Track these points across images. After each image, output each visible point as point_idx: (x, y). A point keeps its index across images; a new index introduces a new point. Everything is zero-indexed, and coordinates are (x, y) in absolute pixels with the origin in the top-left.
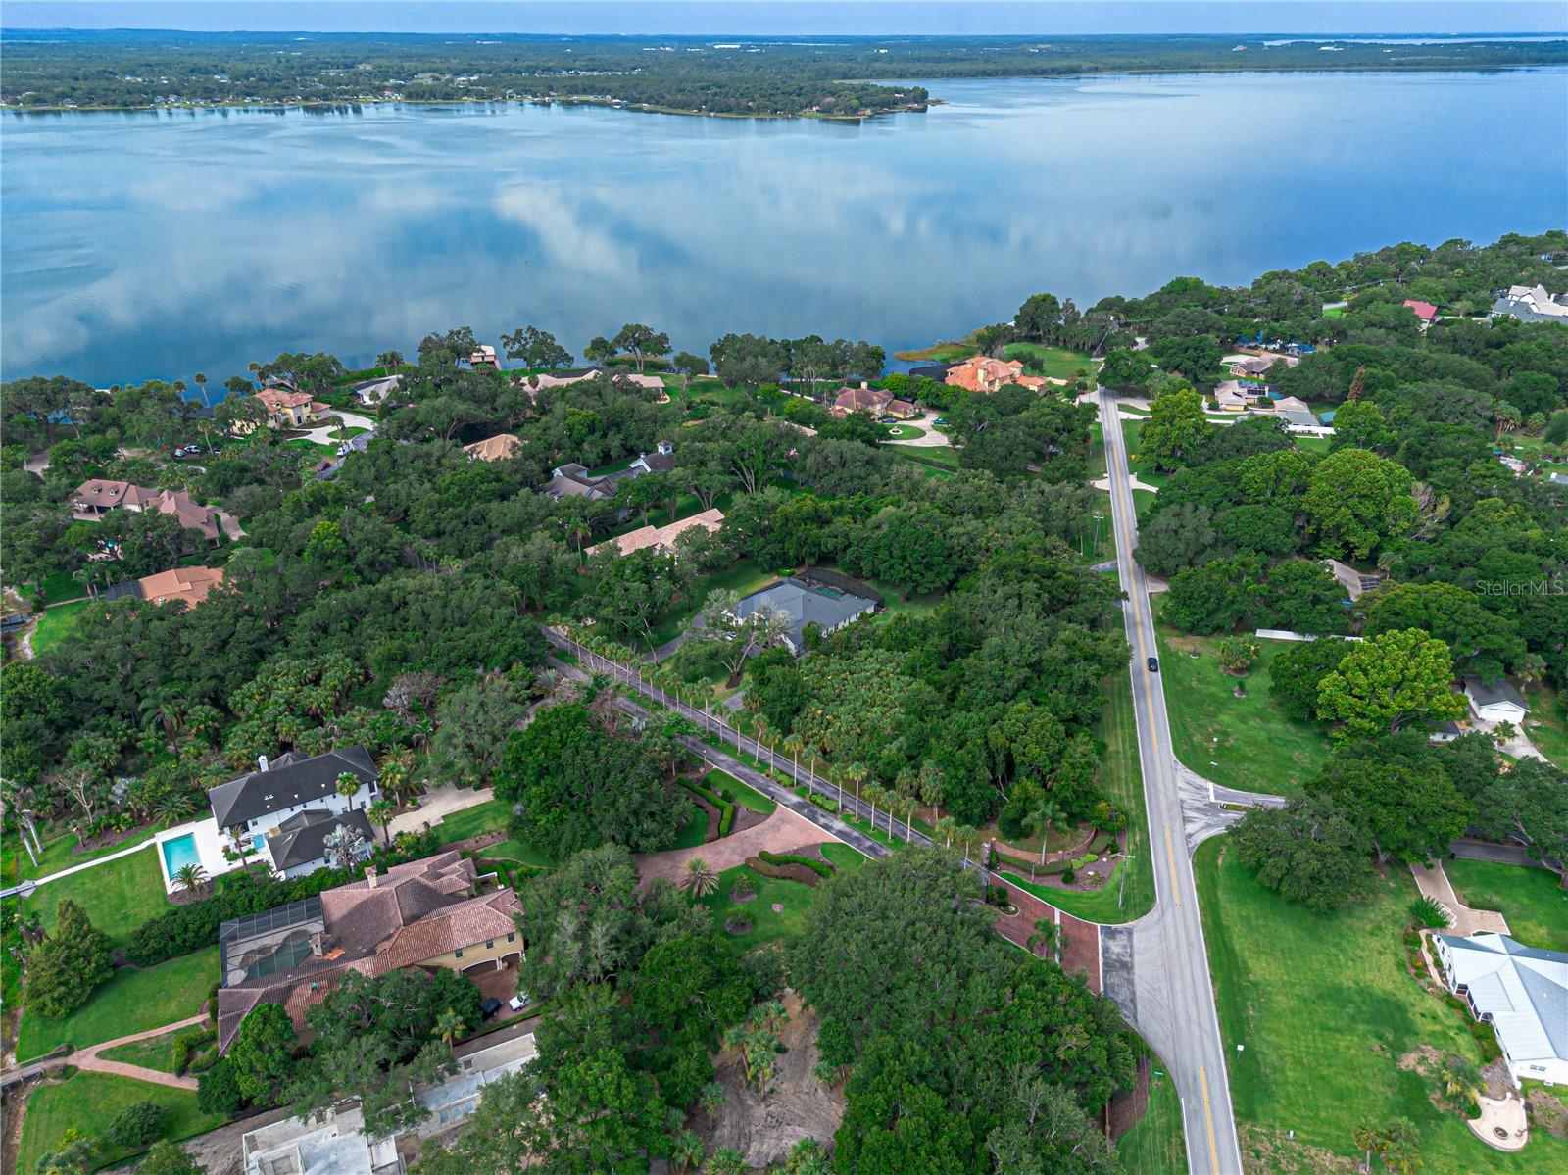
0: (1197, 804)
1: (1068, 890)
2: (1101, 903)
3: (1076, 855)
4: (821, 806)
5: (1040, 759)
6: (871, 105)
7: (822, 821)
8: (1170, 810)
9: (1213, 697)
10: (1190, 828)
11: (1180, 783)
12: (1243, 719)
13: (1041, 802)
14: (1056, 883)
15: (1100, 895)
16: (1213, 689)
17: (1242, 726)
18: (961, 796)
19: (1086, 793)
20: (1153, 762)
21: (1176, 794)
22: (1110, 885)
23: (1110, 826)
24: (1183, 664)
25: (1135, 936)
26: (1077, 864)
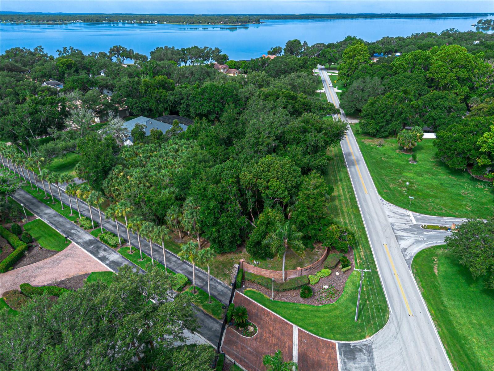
0: (404, 226)
1: (305, 305)
2: (337, 317)
3: (313, 270)
4: (106, 242)
5: (281, 190)
6: (241, 22)
7: (102, 253)
8: (384, 232)
9: (397, 164)
10: (404, 244)
11: (387, 213)
12: (419, 174)
13: (278, 224)
14: (295, 297)
15: (336, 308)
16: (396, 161)
17: (420, 178)
18: (214, 225)
19: (320, 218)
20: (365, 200)
21: (387, 220)
22: (344, 297)
23: (340, 245)
24: (374, 150)
25: (376, 354)
26: (313, 279)
